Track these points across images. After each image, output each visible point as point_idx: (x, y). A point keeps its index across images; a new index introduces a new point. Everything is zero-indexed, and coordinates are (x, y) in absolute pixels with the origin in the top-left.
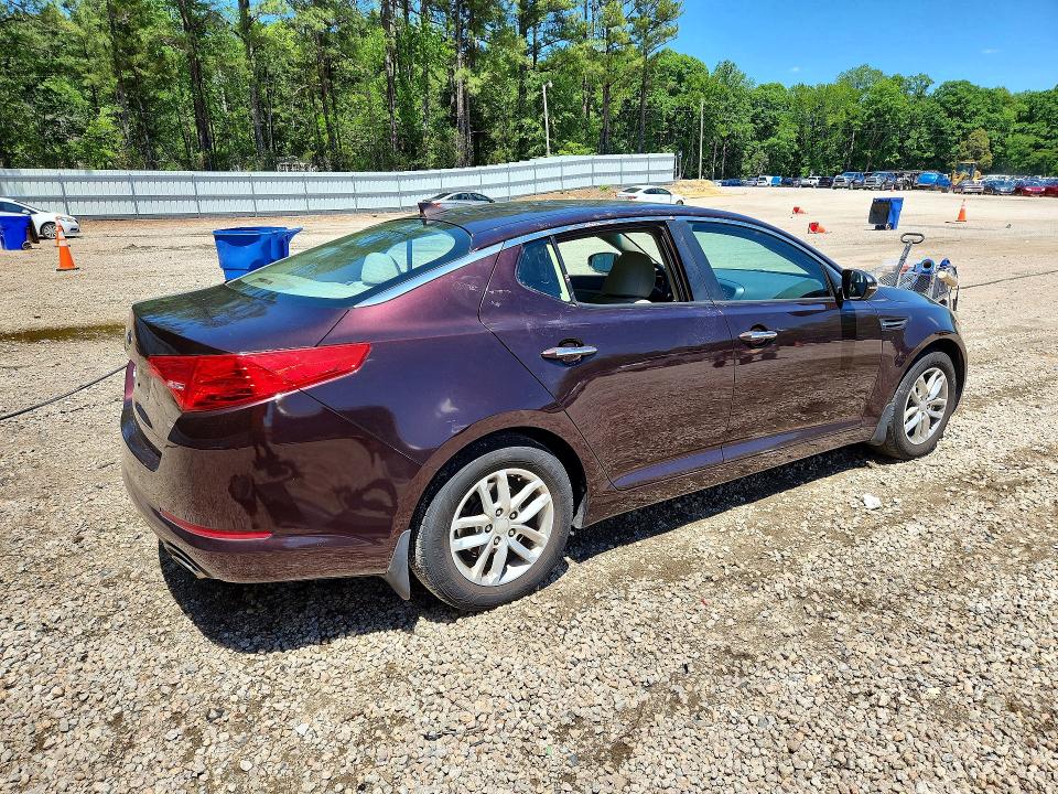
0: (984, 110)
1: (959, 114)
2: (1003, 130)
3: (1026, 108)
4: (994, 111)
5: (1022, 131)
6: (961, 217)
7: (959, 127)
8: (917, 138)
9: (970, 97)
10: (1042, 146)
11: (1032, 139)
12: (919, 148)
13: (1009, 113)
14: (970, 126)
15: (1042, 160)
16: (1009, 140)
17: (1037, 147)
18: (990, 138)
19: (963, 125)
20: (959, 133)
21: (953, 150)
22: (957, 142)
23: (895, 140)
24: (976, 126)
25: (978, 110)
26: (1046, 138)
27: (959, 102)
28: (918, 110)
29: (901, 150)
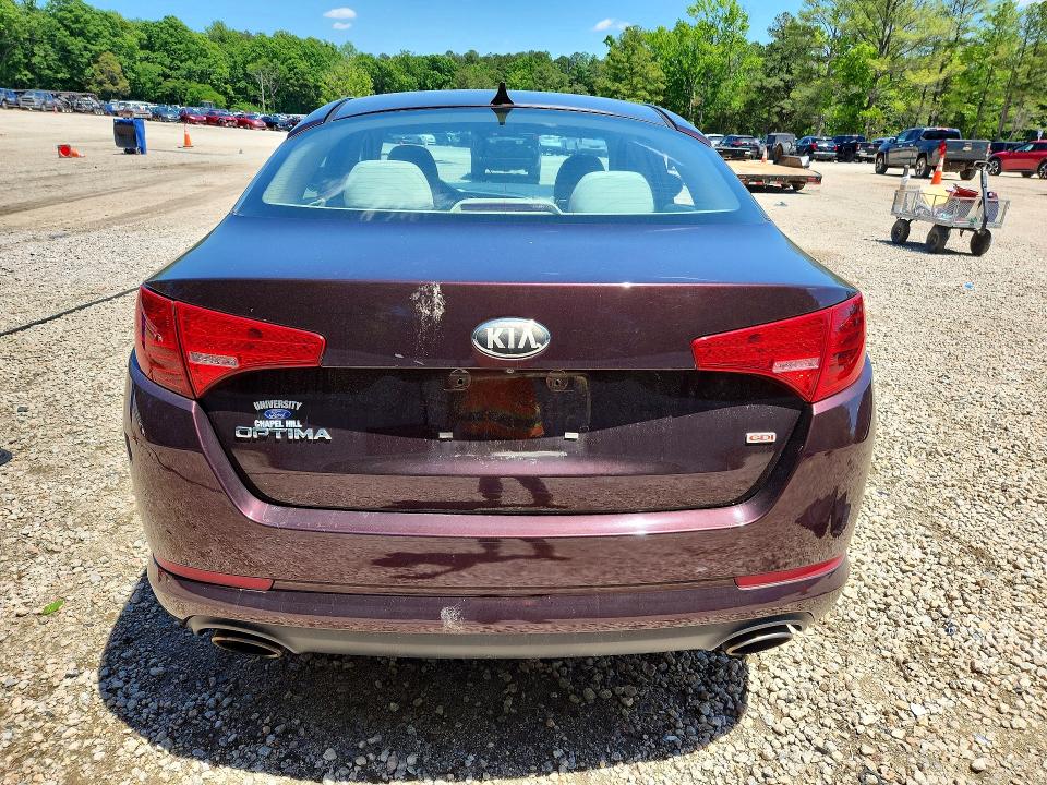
0: (106, 33)
1: (81, 33)
2: (130, 56)
3: (145, 36)
4: (115, 35)
5: (147, 59)
6: (187, 143)
7: (86, 48)
8: (43, 55)
9: (87, 16)
10: (169, 76)
11: (158, 69)
12: (49, 67)
13: (130, 39)
14: (97, 48)
15: (174, 89)
16: (139, 67)
17: (166, 77)
18: (121, 64)
19: (90, 46)
20: (87, 54)
21: (88, 71)
22: (89, 65)
23: (19, 54)
24: (103, 48)
25: (101, 32)
26: (171, 69)
27: (77, 21)
28: (34, 23)
29: (30, 67)
